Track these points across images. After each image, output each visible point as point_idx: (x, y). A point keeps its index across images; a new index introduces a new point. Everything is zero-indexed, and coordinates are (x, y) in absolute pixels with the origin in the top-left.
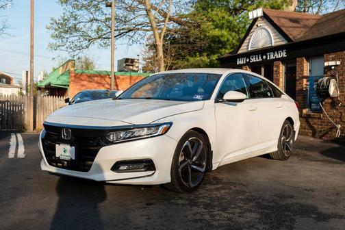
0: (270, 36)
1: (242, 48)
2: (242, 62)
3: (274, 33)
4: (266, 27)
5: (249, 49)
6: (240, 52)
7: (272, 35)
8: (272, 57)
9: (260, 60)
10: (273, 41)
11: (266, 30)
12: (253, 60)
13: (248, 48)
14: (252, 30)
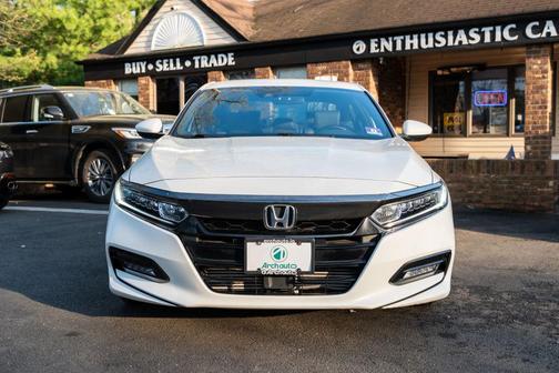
0: (198, 28)
1: (133, 45)
2: (136, 70)
3: (207, 23)
4: (190, 13)
5: (153, 48)
6: (130, 51)
7: (202, 27)
8: (204, 64)
9: (179, 67)
10: (205, 37)
11: (190, 17)
12: (163, 67)
13: (150, 47)
14: (157, 15)
